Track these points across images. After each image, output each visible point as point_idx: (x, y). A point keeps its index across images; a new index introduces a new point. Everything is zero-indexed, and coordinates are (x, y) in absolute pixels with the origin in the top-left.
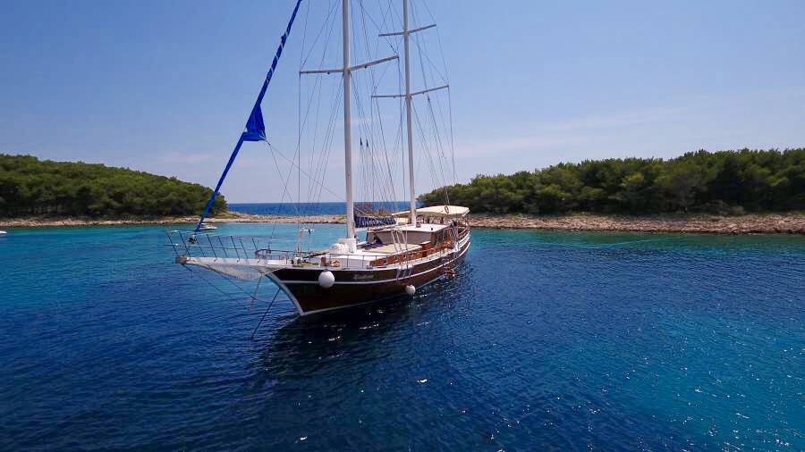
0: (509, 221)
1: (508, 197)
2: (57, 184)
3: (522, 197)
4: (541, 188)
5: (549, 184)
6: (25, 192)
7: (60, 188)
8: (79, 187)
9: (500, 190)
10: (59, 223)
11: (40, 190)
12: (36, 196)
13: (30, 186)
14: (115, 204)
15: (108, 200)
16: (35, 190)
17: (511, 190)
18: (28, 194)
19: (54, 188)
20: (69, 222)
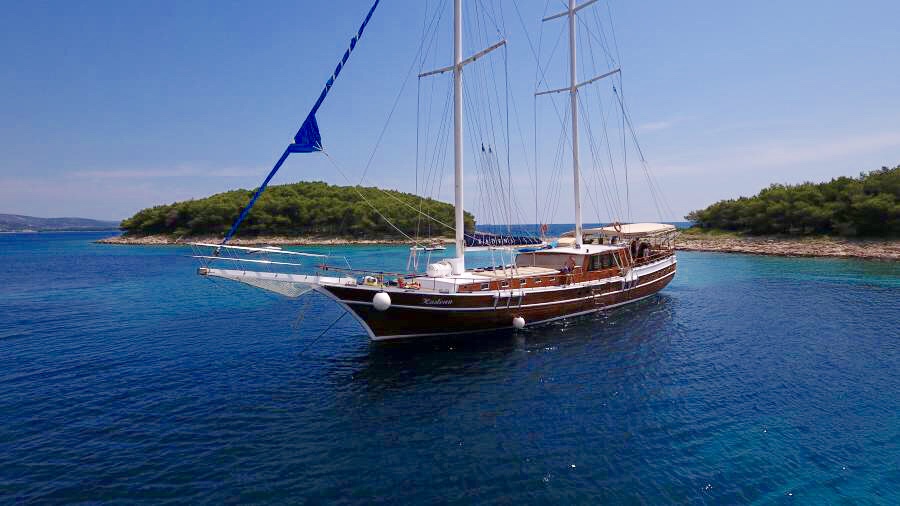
0: (804, 247)
1: (808, 214)
2: (330, 206)
3: (832, 212)
4: (862, 200)
5: (876, 194)
6: (305, 214)
7: (330, 210)
8: (345, 208)
9: (796, 203)
10: (329, 242)
11: (315, 212)
12: (313, 218)
13: (309, 208)
14: (372, 224)
15: (368, 221)
16: (312, 212)
17: (817, 203)
18: (307, 216)
19: (326, 210)
20: (337, 241)
